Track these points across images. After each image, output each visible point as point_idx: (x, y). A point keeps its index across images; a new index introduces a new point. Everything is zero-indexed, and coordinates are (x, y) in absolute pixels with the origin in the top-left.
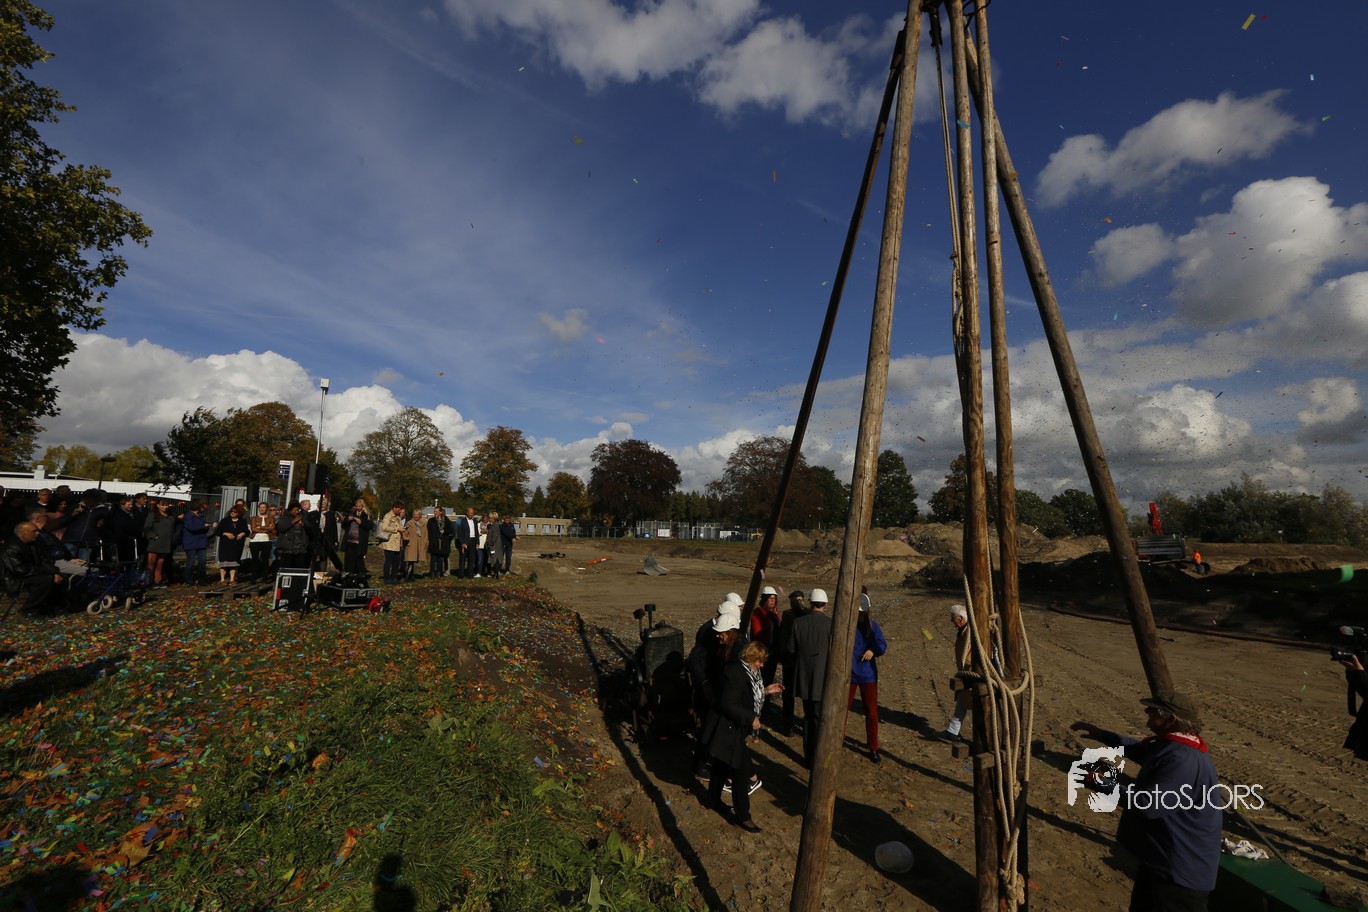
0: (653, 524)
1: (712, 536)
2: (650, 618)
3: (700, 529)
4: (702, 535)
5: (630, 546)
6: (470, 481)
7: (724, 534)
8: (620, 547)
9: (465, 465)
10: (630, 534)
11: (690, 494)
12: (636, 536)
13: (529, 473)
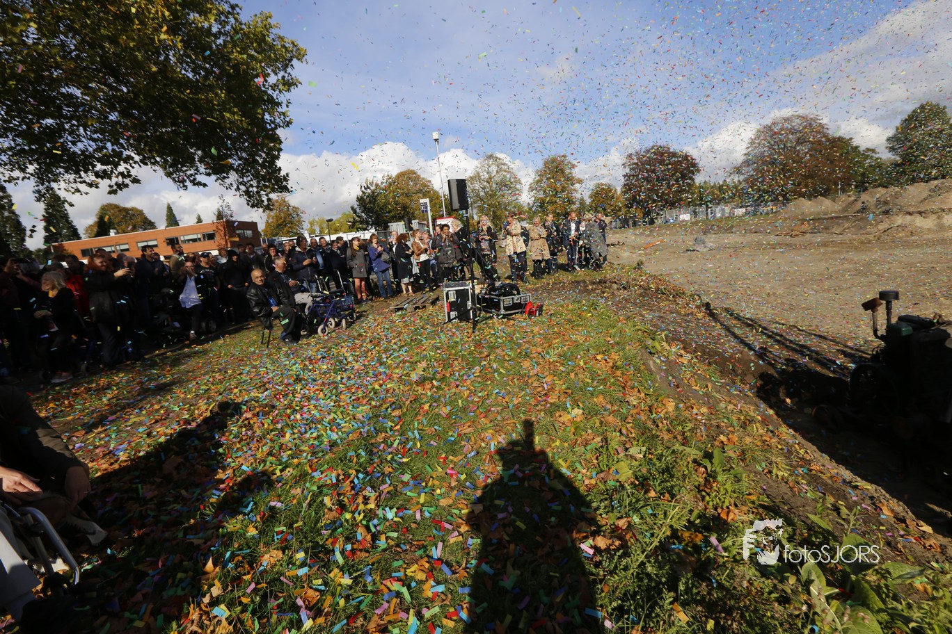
0: (675, 212)
1: (728, 214)
3: (715, 210)
4: (718, 214)
5: (662, 231)
6: (536, 200)
9: (531, 189)
13: (577, 186)
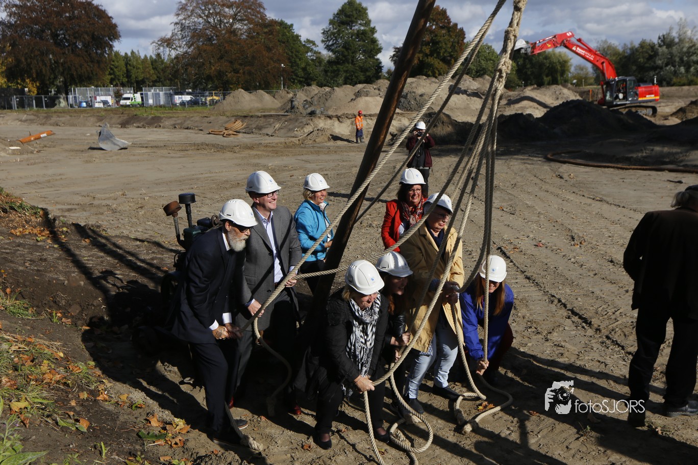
0: (90, 91)
1: (162, 101)
2: (189, 213)
3: (147, 95)
4: (151, 101)
5: (68, 117)
7: (178, 99)
8: (54, 119)
10: (63, 103)
11: (129, 54)
12: (72, 106)
